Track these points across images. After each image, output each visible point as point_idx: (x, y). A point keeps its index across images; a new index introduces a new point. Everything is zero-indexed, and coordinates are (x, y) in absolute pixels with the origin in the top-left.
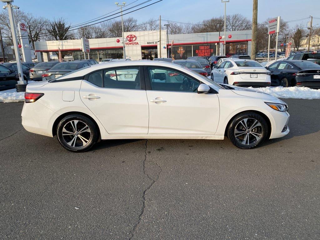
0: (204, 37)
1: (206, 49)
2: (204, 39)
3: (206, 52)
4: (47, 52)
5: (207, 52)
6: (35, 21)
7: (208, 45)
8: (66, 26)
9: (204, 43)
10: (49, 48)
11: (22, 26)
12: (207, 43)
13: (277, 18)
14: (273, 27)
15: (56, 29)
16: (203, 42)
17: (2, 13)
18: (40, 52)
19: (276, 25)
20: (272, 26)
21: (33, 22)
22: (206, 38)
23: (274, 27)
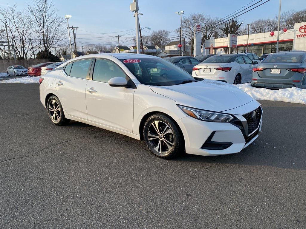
4: (215, 49)
6: (212, 21)
8: (238, 24)
10: (216, 45)
11: (197, 27)
15: (229, 27)
17: (188, 18)
18: (208, 49)
21: (210, 23)
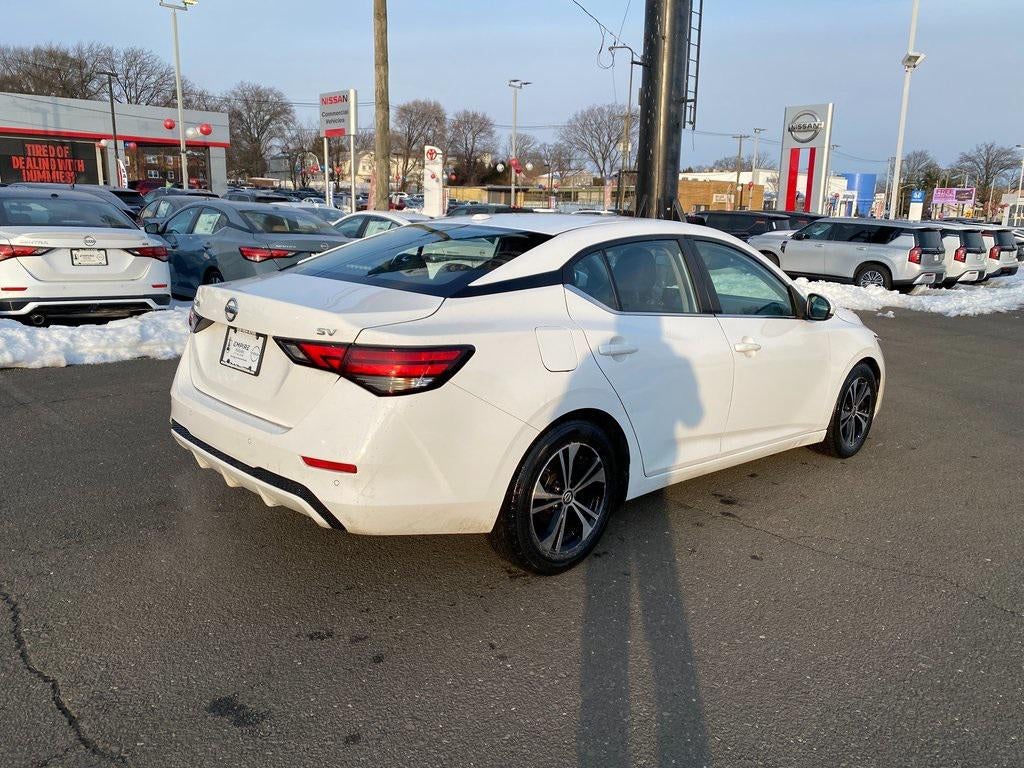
0: (44, 113)
1: (56, 158)
2: (45, 119)
3: (57, 169)
5: (61, 168)
7: (63, 145)
9: (46, 135)
12: (58, 135)
13: (348, 92)
14: (336, 117)
16: (42, 129)
19: (347, 112)
20: (331, 114)
22: (50, 118)
23: (340, 117)
